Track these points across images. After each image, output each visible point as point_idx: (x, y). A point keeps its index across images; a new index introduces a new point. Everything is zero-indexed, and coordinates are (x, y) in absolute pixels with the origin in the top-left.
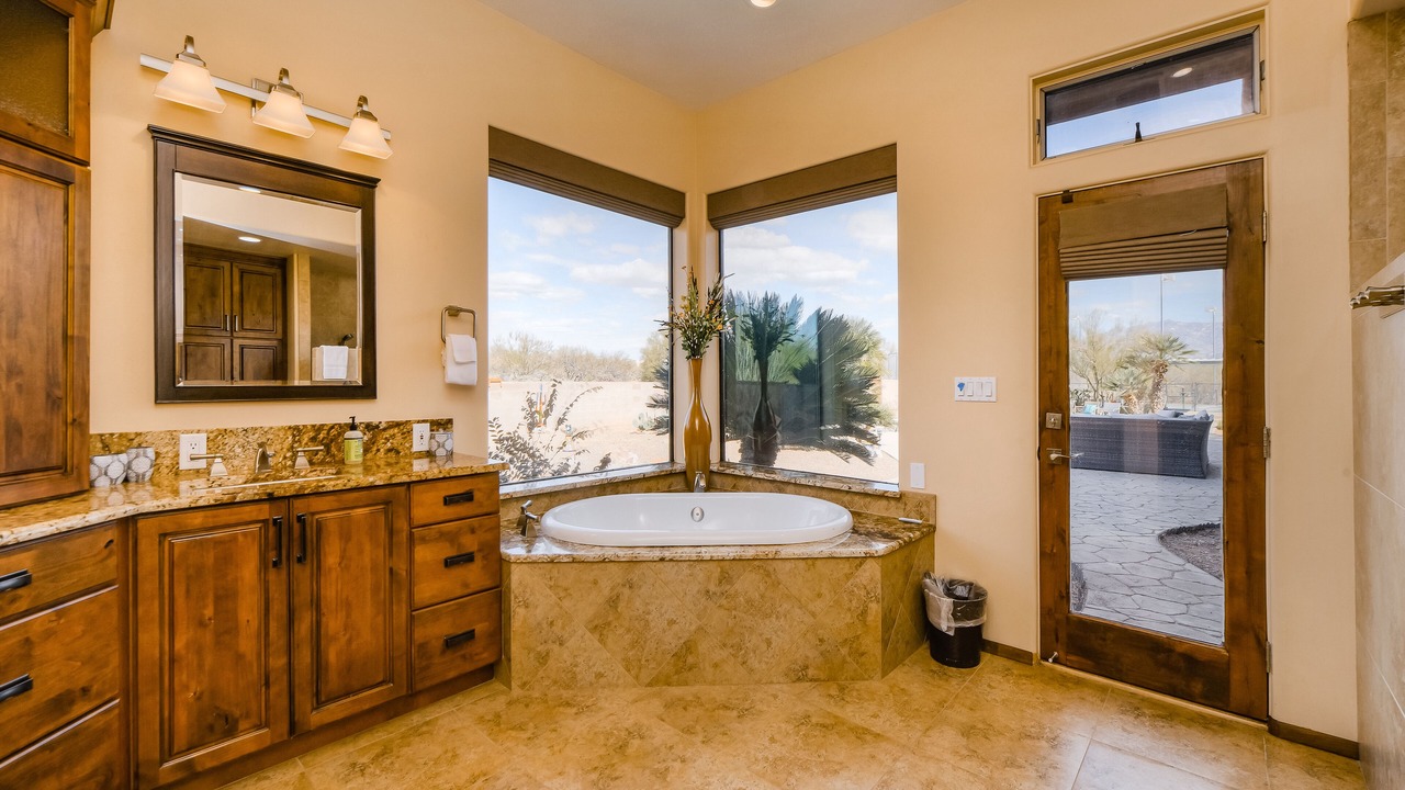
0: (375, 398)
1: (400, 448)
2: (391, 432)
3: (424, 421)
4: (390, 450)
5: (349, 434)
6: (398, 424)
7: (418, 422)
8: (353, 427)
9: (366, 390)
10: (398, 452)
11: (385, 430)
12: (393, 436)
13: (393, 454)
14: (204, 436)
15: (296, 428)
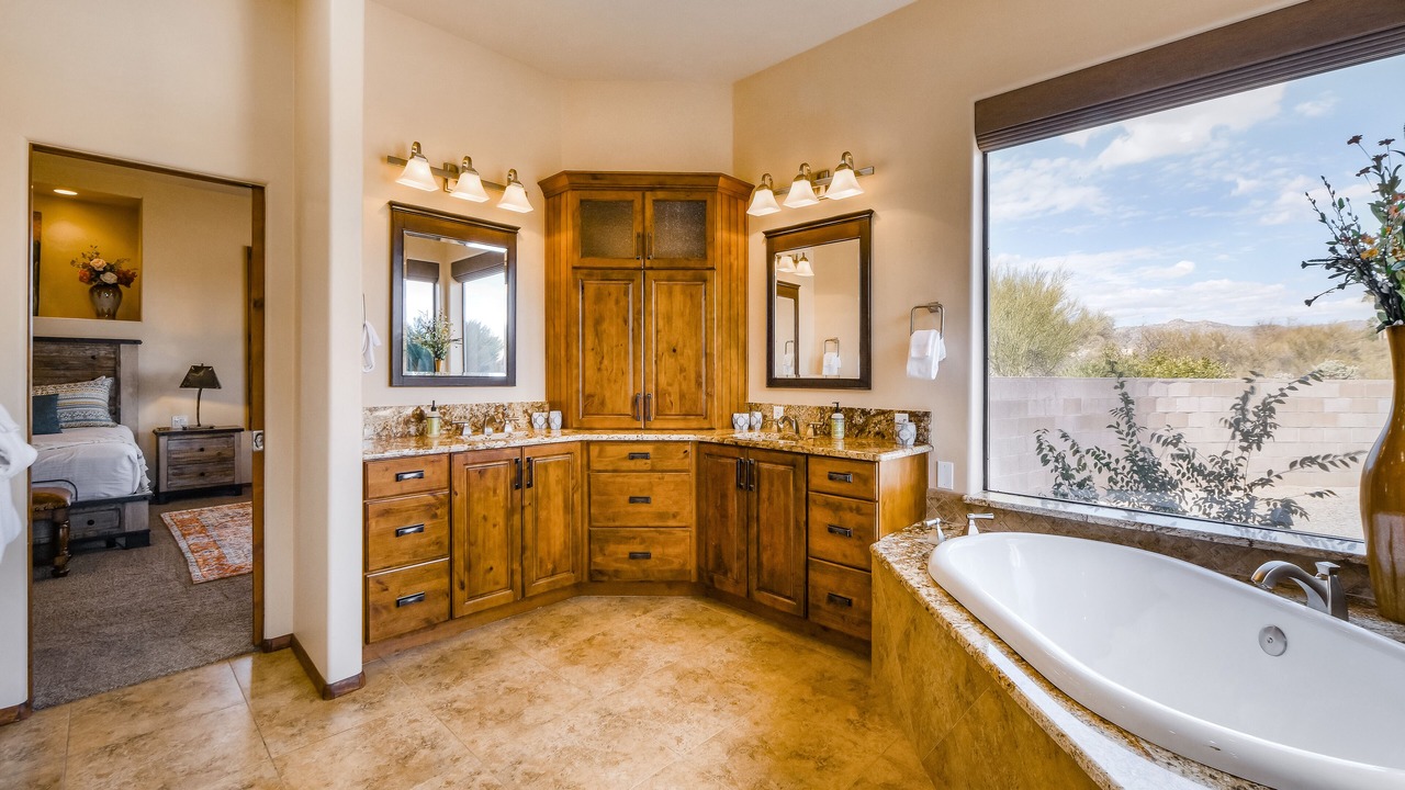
0: (870, 389)
1: (885, 434)
2: (879, 418)
3: (904, 412)
4: (878, 433)
5: (835, 416)
6: (883, 413)
7: (899, 412)
8: (837, 410)
9: (864, 382)
10: (883, 437)
11: (874, 416)
12: (880, 422)
13: (879, 437)
14: (782, 408)
15: (821, 408)
